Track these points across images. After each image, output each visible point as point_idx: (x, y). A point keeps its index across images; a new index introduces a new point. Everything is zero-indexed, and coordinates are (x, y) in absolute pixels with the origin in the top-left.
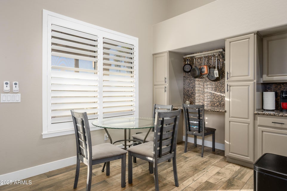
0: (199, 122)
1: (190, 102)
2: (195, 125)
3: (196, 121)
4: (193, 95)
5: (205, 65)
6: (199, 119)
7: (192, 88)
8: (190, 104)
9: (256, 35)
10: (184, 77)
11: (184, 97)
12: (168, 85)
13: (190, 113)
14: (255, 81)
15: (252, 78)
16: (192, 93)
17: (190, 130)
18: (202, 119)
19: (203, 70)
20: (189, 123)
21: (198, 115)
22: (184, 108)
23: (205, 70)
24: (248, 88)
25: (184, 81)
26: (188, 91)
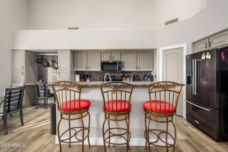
0: (45, 91)
1: (42, 81)
2: (42, 93)
3: (43, 91)
4: (44, 76)
5: (50, 60)
6: (45, 89)
7: (44, 72)
8: (42, 82)
9: (70, 51)
10: (38, 66)
11: (39, 78)
12: (25, 71)
13: (39, 87)
14: (70, 71)
15: (69, 69)
16: (44, 75)
17: (39, 96)
18: (46, 90)
19: (49, 63)
20: (39, 92)
21: (44, 88)
22: (35, 84)
23: (50, 63)
24: (67, 74)
25: (38, 68)
26: (41, 74)
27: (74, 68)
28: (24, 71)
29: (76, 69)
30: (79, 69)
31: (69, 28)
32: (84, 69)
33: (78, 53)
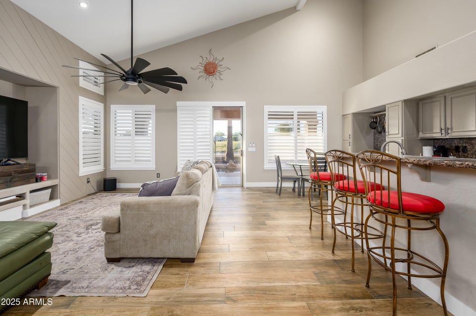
7: (380, 142)
9: (403, 103)
10: (374, 132)
14: (403, 138)
15: (401, 136)
25: (374, 136)
26: (377, 145)
27: (419, 134)
28: (351, 140)
29: (421, 135)
30: (428, 135)
31: (417, 57)
32: (437, 135)
33: (427, 101)
